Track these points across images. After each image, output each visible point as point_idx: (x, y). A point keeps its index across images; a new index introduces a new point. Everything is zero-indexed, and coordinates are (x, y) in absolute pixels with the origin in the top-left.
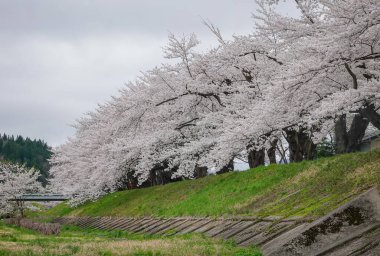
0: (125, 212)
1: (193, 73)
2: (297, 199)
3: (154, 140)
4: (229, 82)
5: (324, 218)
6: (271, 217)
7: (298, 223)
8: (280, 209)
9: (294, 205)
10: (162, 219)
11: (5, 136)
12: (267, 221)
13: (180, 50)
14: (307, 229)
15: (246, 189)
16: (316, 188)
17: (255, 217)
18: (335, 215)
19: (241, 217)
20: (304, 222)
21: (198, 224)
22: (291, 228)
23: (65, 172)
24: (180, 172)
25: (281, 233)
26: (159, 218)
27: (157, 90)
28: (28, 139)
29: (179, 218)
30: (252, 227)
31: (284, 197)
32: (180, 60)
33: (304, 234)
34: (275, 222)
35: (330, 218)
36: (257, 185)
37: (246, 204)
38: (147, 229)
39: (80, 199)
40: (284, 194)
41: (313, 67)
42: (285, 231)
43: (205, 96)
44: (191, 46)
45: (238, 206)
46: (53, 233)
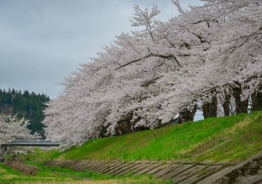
0: (99, 155)
1: (156, 38)
2: (229, 146)
3: (123, 95)
4: (187, 45)
5: (245, 162)
6: (206, 161)
7: (225, 166)
8: (214, 155)
9: (227, 151)
10: (125, 163)
11: (14, 91)
12: (202, 164)
13: (145, 19)
14: (230, 171)
15: (193, 137)
16: (245, 137)
17: (193, 161)
18: (254, 160)
19: (184, 161)
20: (229, 165)
21: (151, 167)
22: (219, 170)
23: (55, 122)
24: (142, 123)
25: (210, 175)
26: (124, 161)
27: (124, 53)
28: (33, 94)
29: (138, 162)
30: (190, 170)
31: (221, 144)
32: (144, 27)
33: (226, 175)
34: (207, 166)
35: (249, 163)
36: (203, 133)
37: (190, 150)
38: (112, 171)
39: (66, 145)
40: (221, 142)
41: (245, 34)
42: (213, 173)
43: (167, 57)
44: (153, 15)
45: (183, 152)
46: (31, 173)
